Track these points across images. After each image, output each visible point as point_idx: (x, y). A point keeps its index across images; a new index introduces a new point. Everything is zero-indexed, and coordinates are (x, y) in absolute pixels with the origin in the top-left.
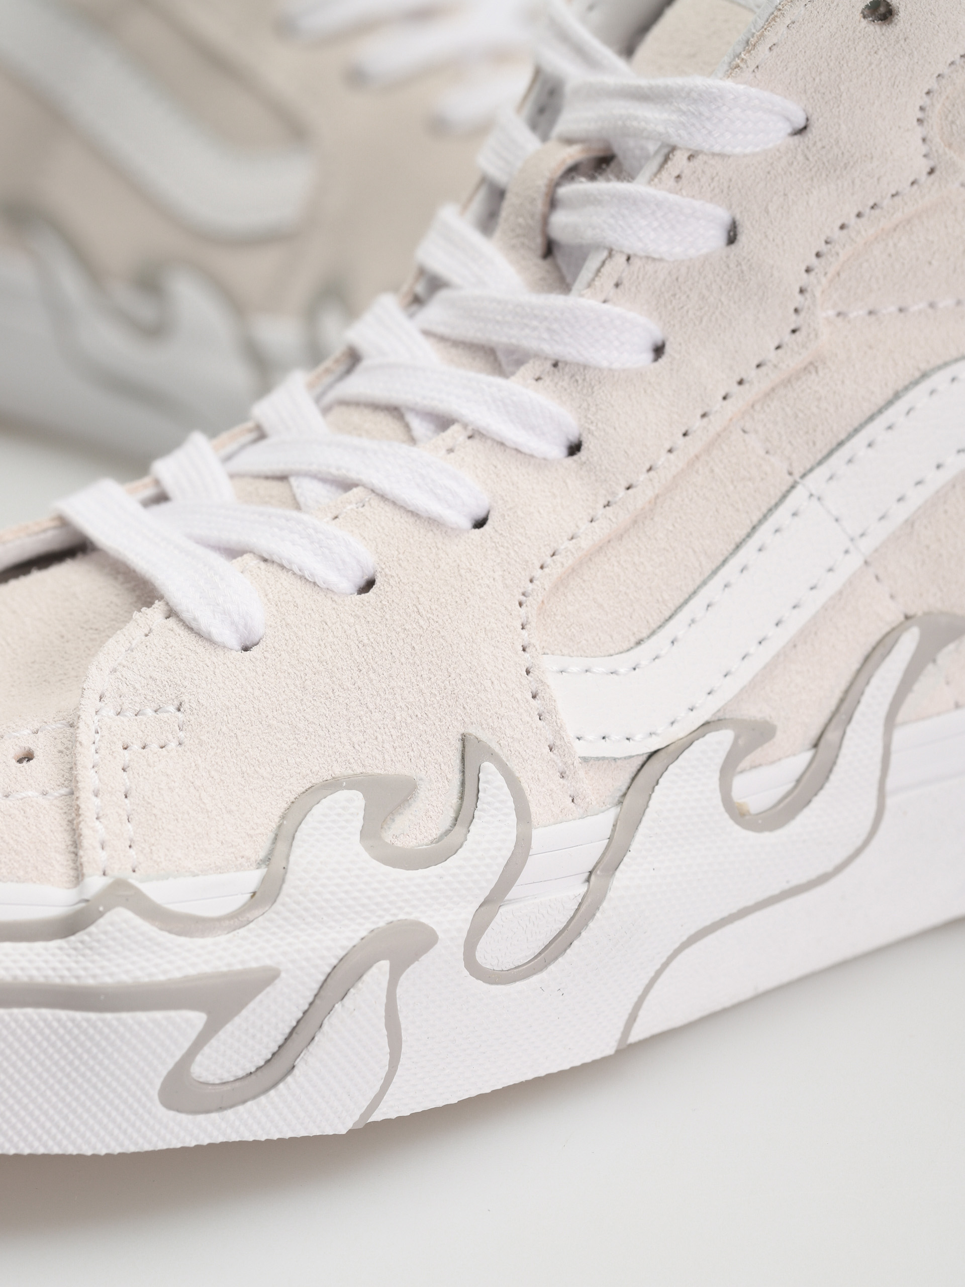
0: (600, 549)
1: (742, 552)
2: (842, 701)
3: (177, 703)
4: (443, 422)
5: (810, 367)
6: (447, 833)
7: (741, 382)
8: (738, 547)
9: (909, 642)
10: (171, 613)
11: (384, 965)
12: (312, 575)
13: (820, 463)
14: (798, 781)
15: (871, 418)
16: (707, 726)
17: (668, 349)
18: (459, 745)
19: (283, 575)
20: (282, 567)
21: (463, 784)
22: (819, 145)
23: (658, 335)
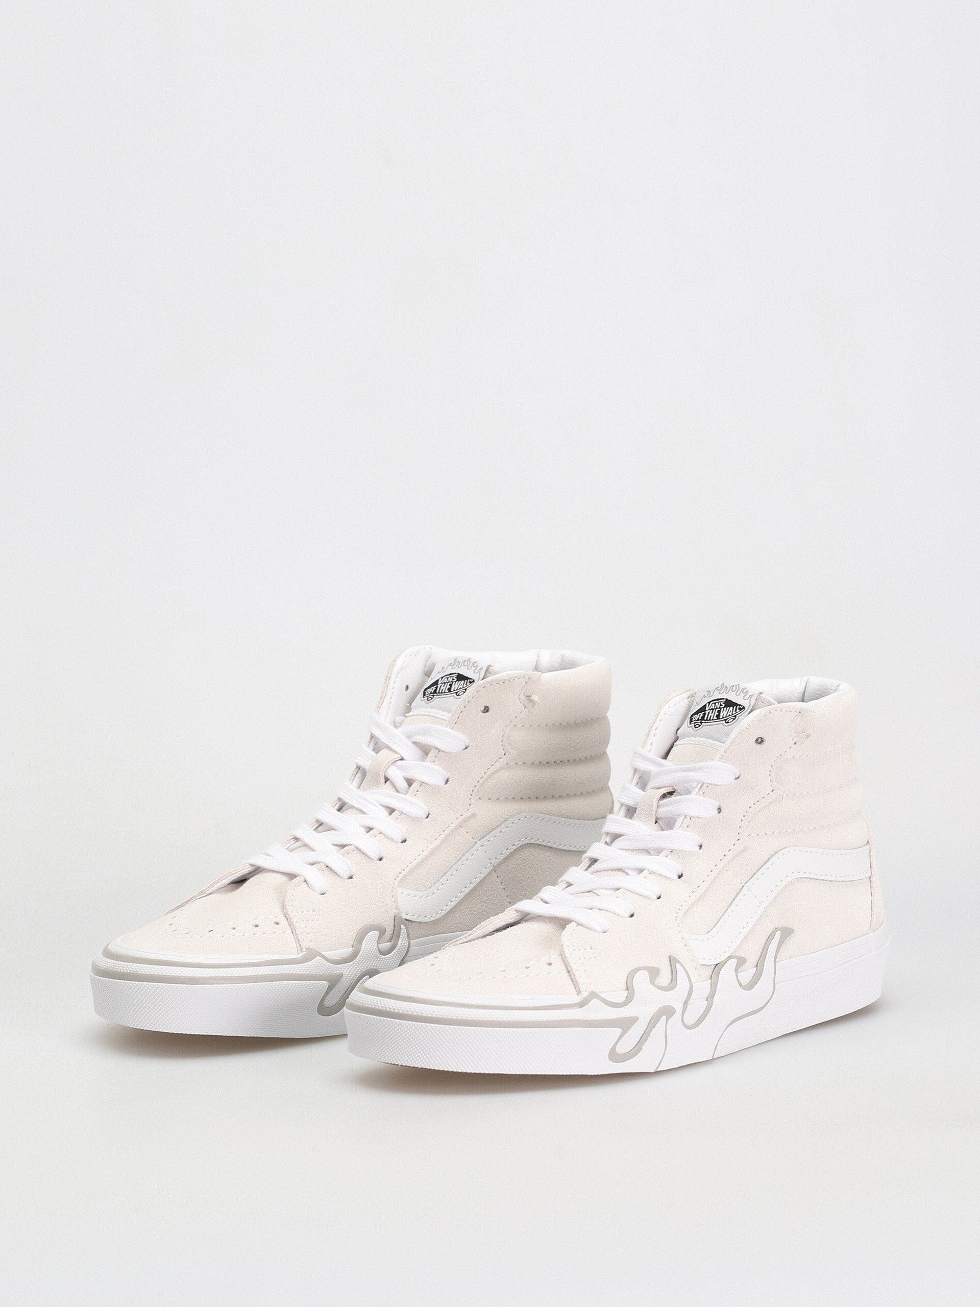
0: (693, 905)
1: (732, 906)
2: (762, 953)
3: (590, 947)
4: (641, 871)
5: (744, 850)
6: (670, 984)
7: (725, 856)
8: (731, 904)
9: (778, 934)
10: (578, 924)
11: (664, 1017)
12: (613, 911)
13: (749, 880)
14: (753, 977)
15: (763, 866)
16: (730, 958)
17: (703, 846)
18: (668, 959)
19: (608, 913)
20: (607, 911)
21: (672, 970)
22: (743, 782)
23: (700, 841)
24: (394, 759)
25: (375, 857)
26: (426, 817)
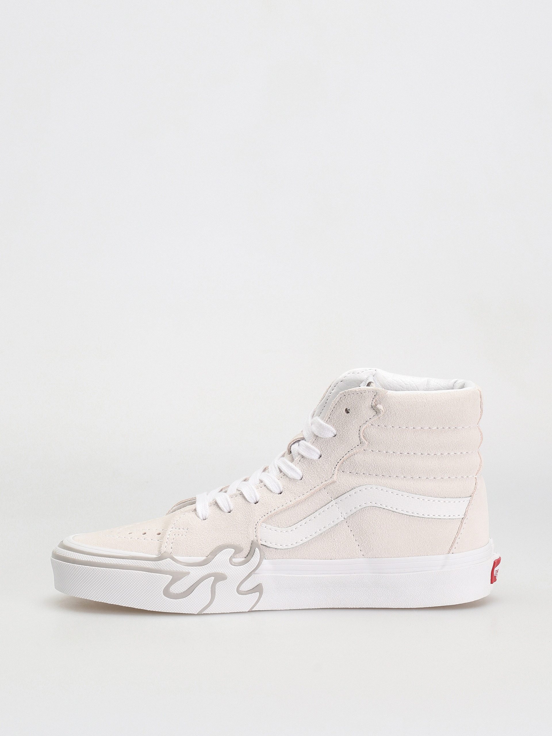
24: (298, 438)
25: (252, 501)
26: (300, 479)
